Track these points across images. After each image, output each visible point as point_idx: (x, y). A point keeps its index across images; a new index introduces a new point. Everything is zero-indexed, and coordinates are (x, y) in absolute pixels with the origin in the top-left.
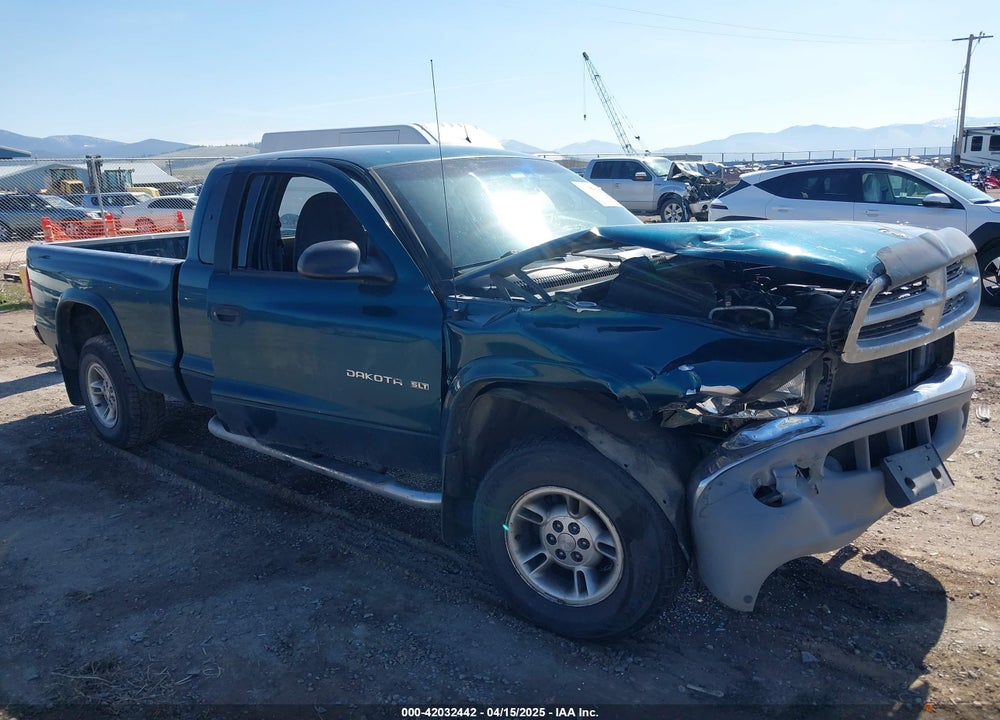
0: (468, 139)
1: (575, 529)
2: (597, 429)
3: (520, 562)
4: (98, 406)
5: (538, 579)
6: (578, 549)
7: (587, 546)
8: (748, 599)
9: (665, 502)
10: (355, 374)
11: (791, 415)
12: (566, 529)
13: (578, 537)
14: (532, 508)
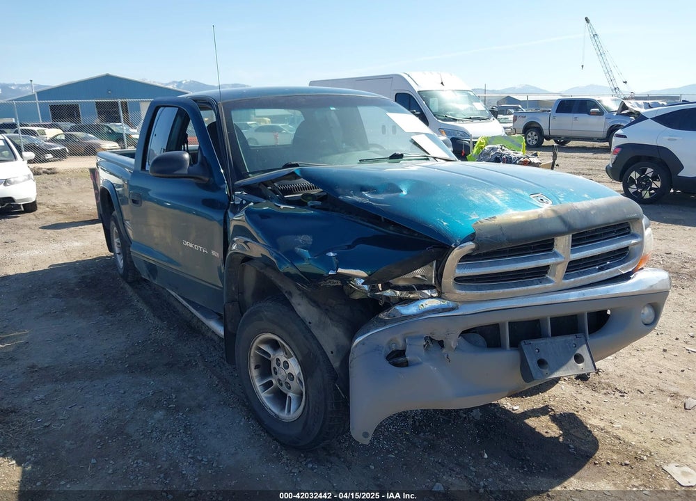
0: (442, 83)
1: (286, 365)
2: (300, 295)
3: (258, 384)
4: (119, 254)
5: (266, 398)
6: (288, 380)
7: (292, 379)
8: (366, 435)
9: (332, 352)
10: (187, 243)
11: (432, 297)
12: (282, 365)
13: (288, 371)
14: (263, 347)
